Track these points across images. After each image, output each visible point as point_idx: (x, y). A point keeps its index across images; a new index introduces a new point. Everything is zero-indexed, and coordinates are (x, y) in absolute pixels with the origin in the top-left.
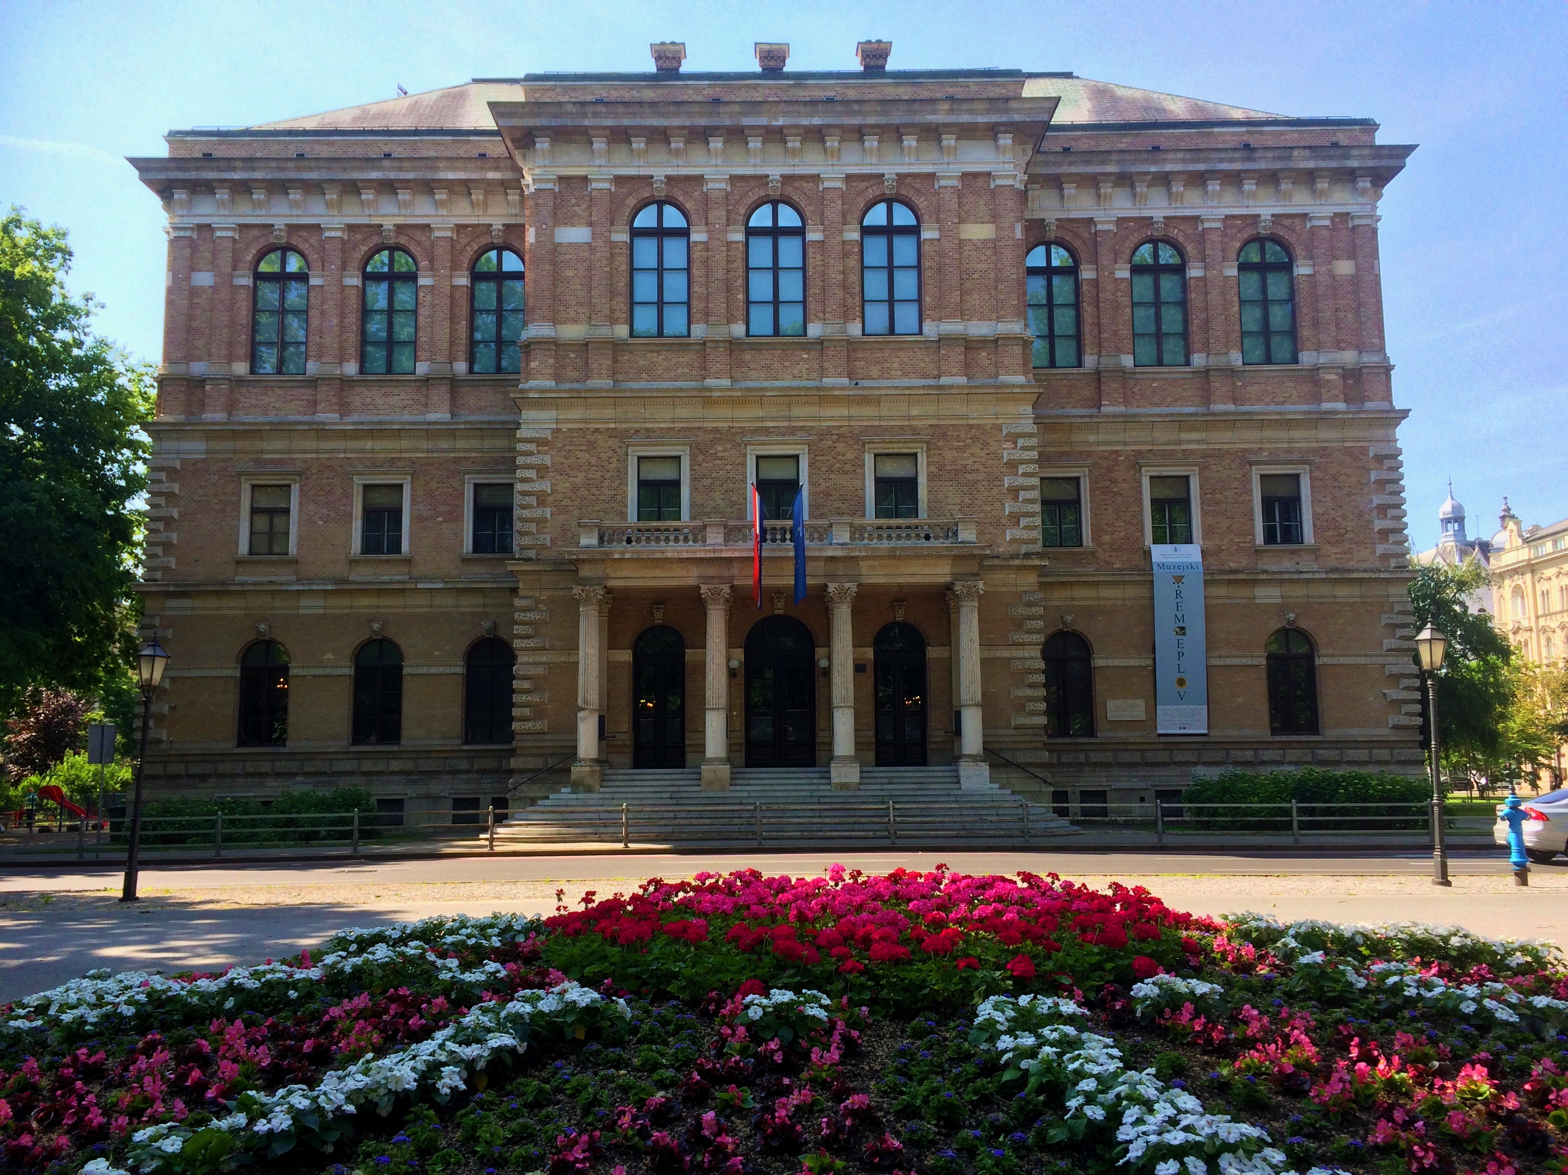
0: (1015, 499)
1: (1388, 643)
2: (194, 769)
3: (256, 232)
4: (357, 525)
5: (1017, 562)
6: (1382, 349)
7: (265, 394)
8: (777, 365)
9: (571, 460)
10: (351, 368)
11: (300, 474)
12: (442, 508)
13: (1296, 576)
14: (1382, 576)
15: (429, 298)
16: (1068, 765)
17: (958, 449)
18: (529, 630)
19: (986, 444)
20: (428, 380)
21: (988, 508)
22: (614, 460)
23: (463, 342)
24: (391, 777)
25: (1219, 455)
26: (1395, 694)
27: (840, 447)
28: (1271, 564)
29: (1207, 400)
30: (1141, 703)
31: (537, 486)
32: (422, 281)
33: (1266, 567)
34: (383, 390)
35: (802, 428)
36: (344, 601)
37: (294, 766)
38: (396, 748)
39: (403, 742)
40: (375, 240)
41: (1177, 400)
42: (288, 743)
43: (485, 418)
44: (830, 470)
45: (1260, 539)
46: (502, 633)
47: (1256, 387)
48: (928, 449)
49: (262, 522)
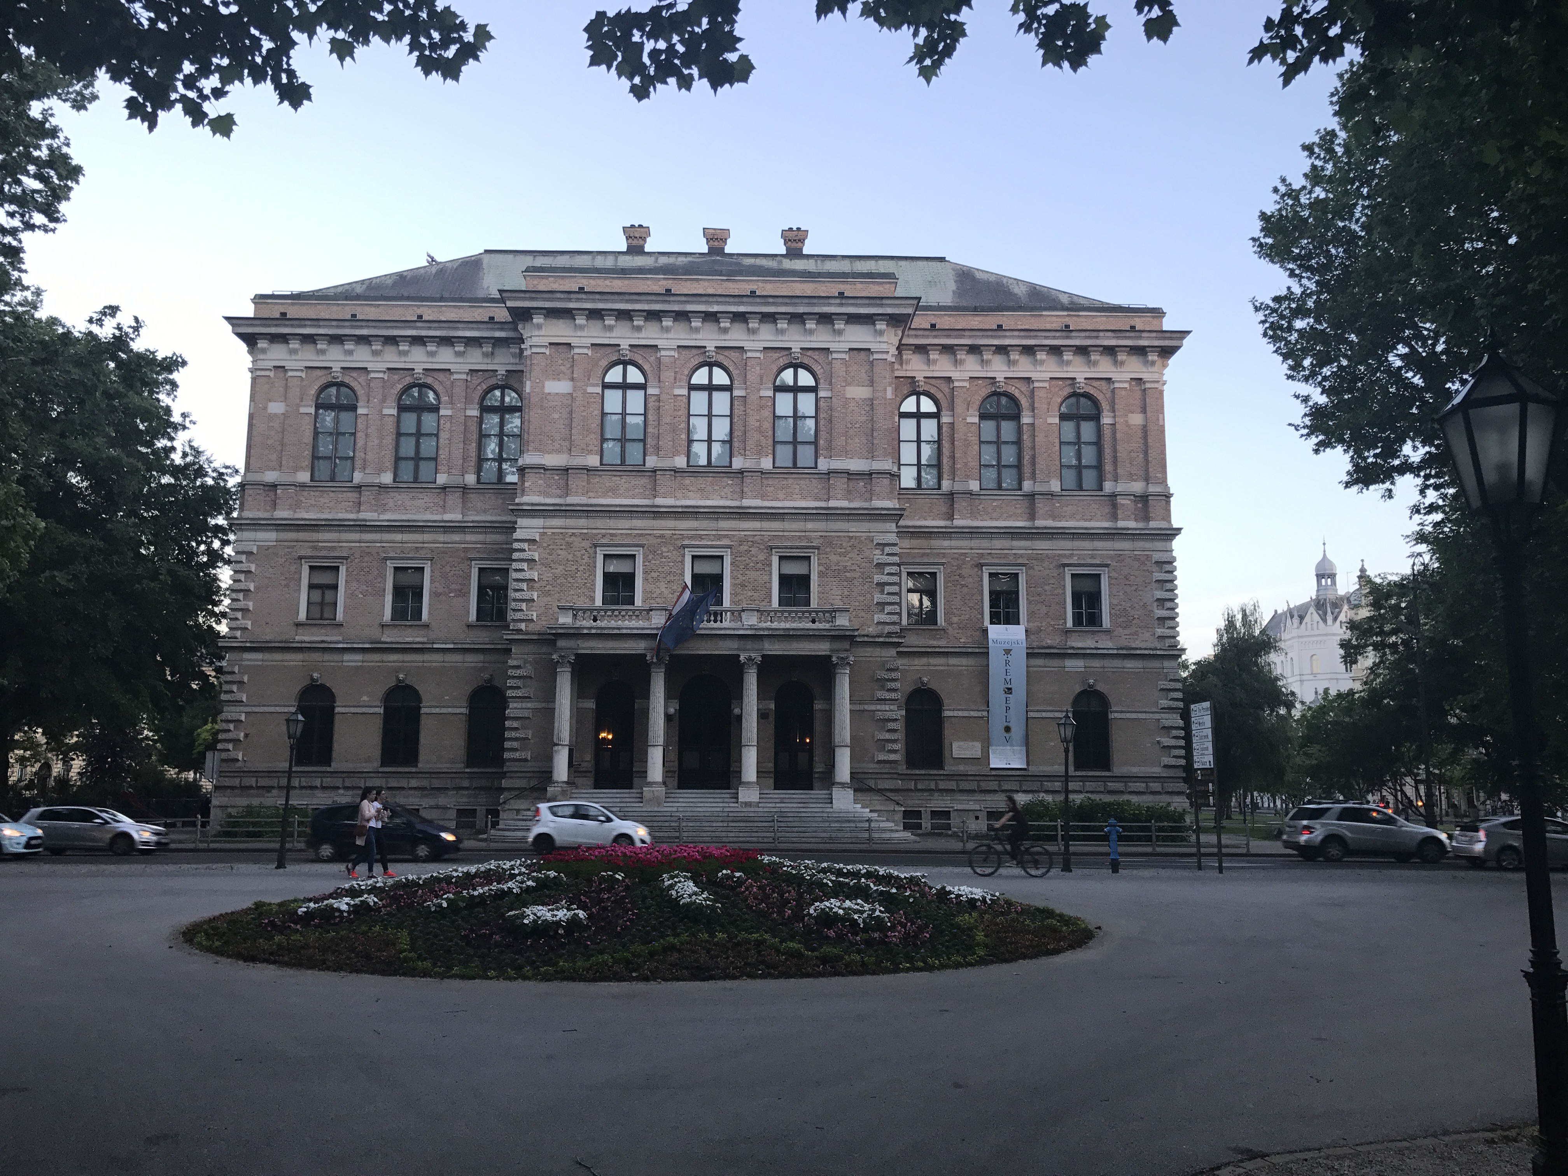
0: (882, 592)
1: (1164, 703)
2: (263, 782)
3: (318, 373)
4: (389, 598)
5: (881, 640)
6: (1164, 481)
7: (321, 496)
8: (709, 488)
9: (554, 557)
10: (387, 478)
11: (346, 558)
12: (454, 586)
13: (1095, 652)
14: (1159, 652)
15: (448, 424)
16: (922, 790)
17: (840, 554)
18: (519, 683)
19: (860, 551)
20: (445, 488)
21: (862, 599)
22: (585, 557)
23: (474, 459)
24: (412, 792)
25: (1040, 558)
26: (1167, 741)
27: (754, 550)
28: (1078, 642)
29: (1032, 517)
30: (978, 745)
31: (527, 575)
32: (442, 412)
33: (1074, 644)
34: (411, 495)
35: (726, 536)
36: (377, 657)
37: (338, 782)
38: (414, 770)
39: (420, 765)
40: (408, 380)
41: (1011, 516)
42: (332, 764)
43: (489, 518)
44: (746, 567)
45: (1070, 623)
46: (496, 683)
47: (1070, 507)
48: (819, 554)
49: (317, 595)
